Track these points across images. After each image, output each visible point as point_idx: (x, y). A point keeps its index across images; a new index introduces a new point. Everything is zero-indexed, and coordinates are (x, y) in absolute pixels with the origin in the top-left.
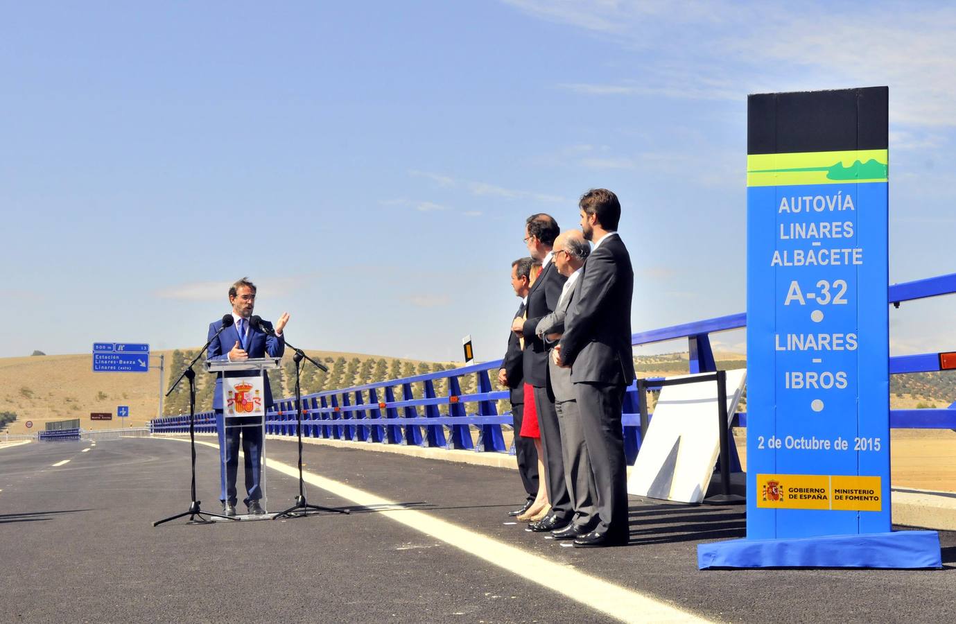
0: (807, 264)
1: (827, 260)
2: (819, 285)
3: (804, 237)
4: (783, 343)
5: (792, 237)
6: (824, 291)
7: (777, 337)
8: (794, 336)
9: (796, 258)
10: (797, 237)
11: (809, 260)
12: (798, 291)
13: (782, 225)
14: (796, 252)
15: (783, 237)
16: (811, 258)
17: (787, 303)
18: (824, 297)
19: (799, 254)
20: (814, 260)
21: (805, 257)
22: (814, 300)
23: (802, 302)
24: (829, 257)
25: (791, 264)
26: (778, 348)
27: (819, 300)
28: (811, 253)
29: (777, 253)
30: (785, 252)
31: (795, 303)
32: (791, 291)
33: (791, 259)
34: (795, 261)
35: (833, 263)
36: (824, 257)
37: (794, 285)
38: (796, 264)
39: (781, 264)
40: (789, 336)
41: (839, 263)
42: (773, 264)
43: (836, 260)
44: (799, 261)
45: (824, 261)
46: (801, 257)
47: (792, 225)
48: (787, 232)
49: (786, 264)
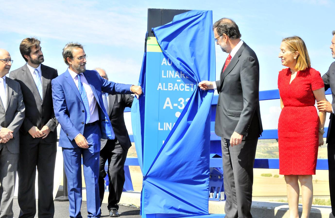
0: (174, 90)
1: (183, 89)
2: (179, 100)
3: (173, 77)
4: (162, 127)
5: (167, 77)
6: (181, 103)
7: (159, 123)
8: (167, 124)
9: (169, 87)
10: (170, 77)
11: (175, 88)
12: (170, 102)
13: (163, 71)
14: (169, 84)
15: (163, 77)
16: (176, 87)
17: (164, 108)
18: (181, 106)
19: (170, 85)
20: (177, 88)
21: (173, 87)
22: (177, 107)
23: (171, 108)
24: (184, 87)
25: (166, 90)
26: (159, 129)
27: (179, 107)
28: (176, 84)
29: (160, 84)
30: (164, 84)
31: (168, 108)
32: (166, 102)
33: (167, 87)
34: (169, 88)
35: (186, 90)
36: (182, 87)
37: (168, 99)
38: (169, 89)
39: (162, 89)
40: (165, 123)
41: (188, 90)
42: (158, 89)
43: (187, 89)
44: (170, 88)
45: (182, 89)
46: (171, 87)
47: (168, 71)
48: (165, 74)
49: (164, 89)
